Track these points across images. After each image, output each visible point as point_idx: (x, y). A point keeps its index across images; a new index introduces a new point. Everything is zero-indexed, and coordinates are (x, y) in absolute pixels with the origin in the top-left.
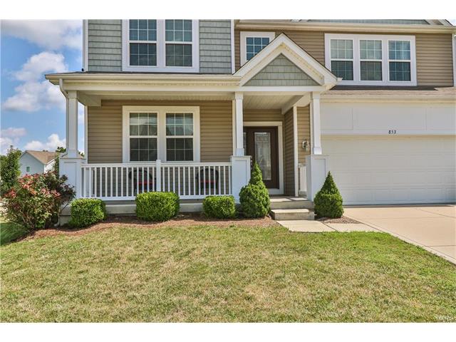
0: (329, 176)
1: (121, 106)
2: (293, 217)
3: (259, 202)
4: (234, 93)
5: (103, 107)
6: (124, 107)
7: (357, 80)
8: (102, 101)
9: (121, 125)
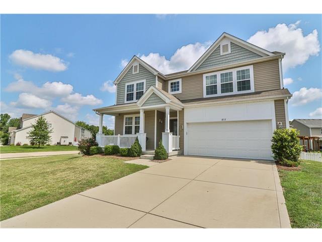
5: (120, 116)
7: (219, 94)
8: (119, 114)
9: (123, 122)
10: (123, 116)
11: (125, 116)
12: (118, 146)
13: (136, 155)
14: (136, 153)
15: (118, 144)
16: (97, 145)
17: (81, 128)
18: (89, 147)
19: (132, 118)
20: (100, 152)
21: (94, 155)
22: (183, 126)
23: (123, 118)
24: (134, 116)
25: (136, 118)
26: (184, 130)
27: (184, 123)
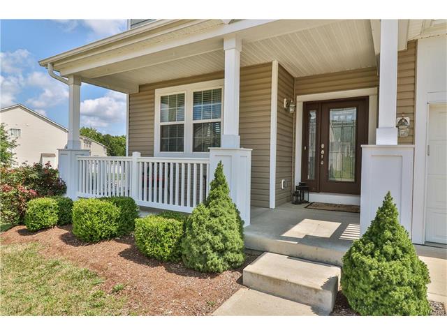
0: (386, 205)
1: (154, 90)
2: (277, 289)
5: (141, 93)
6: (156, 90)
8: (140, 86)
9: (153, 111)
10: (154, 94)
11: (159, 93)
13: (220, 262)
22: (408, 119)
23: (154, 98)
24: (188, 90)
25: (197, 97)
26: (413, 136)
27: (414, 106)
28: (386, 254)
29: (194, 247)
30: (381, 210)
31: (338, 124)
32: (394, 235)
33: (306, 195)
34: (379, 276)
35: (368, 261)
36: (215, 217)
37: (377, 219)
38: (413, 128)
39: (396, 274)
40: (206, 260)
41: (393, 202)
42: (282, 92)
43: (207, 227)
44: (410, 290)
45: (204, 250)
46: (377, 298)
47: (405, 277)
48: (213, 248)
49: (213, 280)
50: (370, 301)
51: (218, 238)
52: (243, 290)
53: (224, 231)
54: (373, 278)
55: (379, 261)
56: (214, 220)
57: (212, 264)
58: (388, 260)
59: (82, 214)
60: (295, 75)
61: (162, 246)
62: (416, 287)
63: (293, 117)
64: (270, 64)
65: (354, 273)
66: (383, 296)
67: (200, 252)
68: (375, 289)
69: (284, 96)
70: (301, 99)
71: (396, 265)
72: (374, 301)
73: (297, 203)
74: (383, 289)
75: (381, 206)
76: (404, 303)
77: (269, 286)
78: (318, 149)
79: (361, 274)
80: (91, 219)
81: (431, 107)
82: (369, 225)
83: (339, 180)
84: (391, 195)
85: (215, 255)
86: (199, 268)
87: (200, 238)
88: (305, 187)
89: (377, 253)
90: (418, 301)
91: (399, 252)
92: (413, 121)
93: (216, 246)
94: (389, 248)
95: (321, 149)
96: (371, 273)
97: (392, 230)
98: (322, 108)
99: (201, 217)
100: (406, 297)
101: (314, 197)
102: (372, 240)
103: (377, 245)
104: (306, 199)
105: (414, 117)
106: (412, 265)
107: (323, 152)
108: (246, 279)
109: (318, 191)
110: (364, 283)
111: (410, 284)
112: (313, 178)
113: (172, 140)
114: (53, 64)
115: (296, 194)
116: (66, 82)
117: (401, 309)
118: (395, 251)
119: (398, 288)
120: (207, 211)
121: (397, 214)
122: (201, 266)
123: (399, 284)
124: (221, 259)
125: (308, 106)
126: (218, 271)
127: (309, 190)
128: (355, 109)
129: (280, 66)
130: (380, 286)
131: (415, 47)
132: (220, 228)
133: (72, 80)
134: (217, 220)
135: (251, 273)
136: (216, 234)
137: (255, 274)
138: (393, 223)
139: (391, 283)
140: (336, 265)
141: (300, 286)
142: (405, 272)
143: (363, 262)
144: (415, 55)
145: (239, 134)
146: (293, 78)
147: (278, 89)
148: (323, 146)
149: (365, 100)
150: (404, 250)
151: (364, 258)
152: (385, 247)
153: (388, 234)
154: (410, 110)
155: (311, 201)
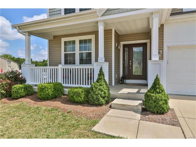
0: (157, 78)
1: (61, 38)
2: (123, 108)
3: (97, 95)
4: (97, 22)
5: (54, 40)
6: (62, 38)
8: (54, 37)
9: (61, 47)
10: (61, 40)
11: (63, 40)
12: (61, 84)
13: (103, 101)
14: (104, 98)
15: (60, 80)
16: (23, 81)
17: (7, 60)
18: (10, 85)
19: (74, 42)
20: (29, 93)
21: (20, 100)
22: (161, 51)
23: (61, 42)
24: (77, 39)
25: (81, 42)
26: (163, 57)
27: (163, 47)
28: (157, 92)
29: (95, 96)
30: (155, 80)
31: (136, 53)
32: (159, 86)
33: (125, 81)
34: (155, 98)
35: (152, 94)
36: (101, 86)
37: (154, 82)
38: (163, 55)
39: (160, 97)
40: (99, 100)
41: (159, 77)
42: (116, 41)
43: (99, 89)
44: (164, 102)
45: (98, 97)
46: (155, 105)
47: (163, 98)
48: (101, 96)
49: (101, 107)
50: (153, 106)
51: (103, 93)
52: (112, 110)
53: (104, 91)
54: (154, 99)
55: (155, 94)
56: (101, 87)
57: (101, 102)
58: (158, 94)
59: (44, 89)
60: (120, 34)
61: (81, 97)
62: (166, 101)
63: (119, 50)
64: (112, 30)
65: (148, 99)
66: (157, 104)
67: (97, 98)
68: (154, 102)
69: (116, 42)
70: (122, 43)
71: (160, 95)
72: (154, 106)
73: (121, 83)
74: (157, 102)
75: (155, 79)
76: (163, 105)
77: (121, 107)
78: (129, 63)
79: (150, 98)
80: (48, 91)
81: (168, 47)
82: (152, 84)
83: (137, 74)
84: (158, 75)
85: (101, 99)
86: (96, 104)
87: (97, 93)
88: (124, 78)
89: (155, 92)
90: (166, 105)
91: (161, 91)
92: (163, 52)
93: (102, 96)
94: (158, 90)
95: (130, 63)
96: (153, 98)
97: (159, 85)
98: (130, 47)
99: (96, 86)
100: (163, 104)
101: (128, 81)
102: (153, 89)
103: (154, 90)
104: (125, 82)
105: (163, 51)
106: (164, 95)
107: (130, 64)
108: (112, 106)
109: (129, 79)
110: (151, 101)
111: (164, 100)
112: (127, 74)
113: (70, 59)
114: (19, 27)
115: (121, 80)
116: (24, 35)
117: (162, 107)
118: (160, 91)
119: (161, 101)
120: (98, 84)
121: (160, 80)
122: (97, 103)
123: (161, 100)
124: (104, 100)
125: (125, 46)
126: (103, 104)
127: (126, 79)
128: (142, 47)
129: (115, 31)
130: (156, 101)
131: (163, 27)
132: (104, 89)
133: (27, 34)
134: (102, 87)
135: (115, 104)
136: (102, 92)
137: (116, 104)
138: (159, 83)
139: (159, 100)
140: (141, 100)
141: (131, 105)
142: (163, 97)
143: (151, 95)
144: (163, 29)
145: (104, 57)
146: (119, 35)
147: (115, 39)
148: (130, 61)
149: (146, 44)
150: (162, 91)
151: (151, 94)
152: (157, 90)
153: (158, 86)
154: (162, 48)
155: (126, 83)
